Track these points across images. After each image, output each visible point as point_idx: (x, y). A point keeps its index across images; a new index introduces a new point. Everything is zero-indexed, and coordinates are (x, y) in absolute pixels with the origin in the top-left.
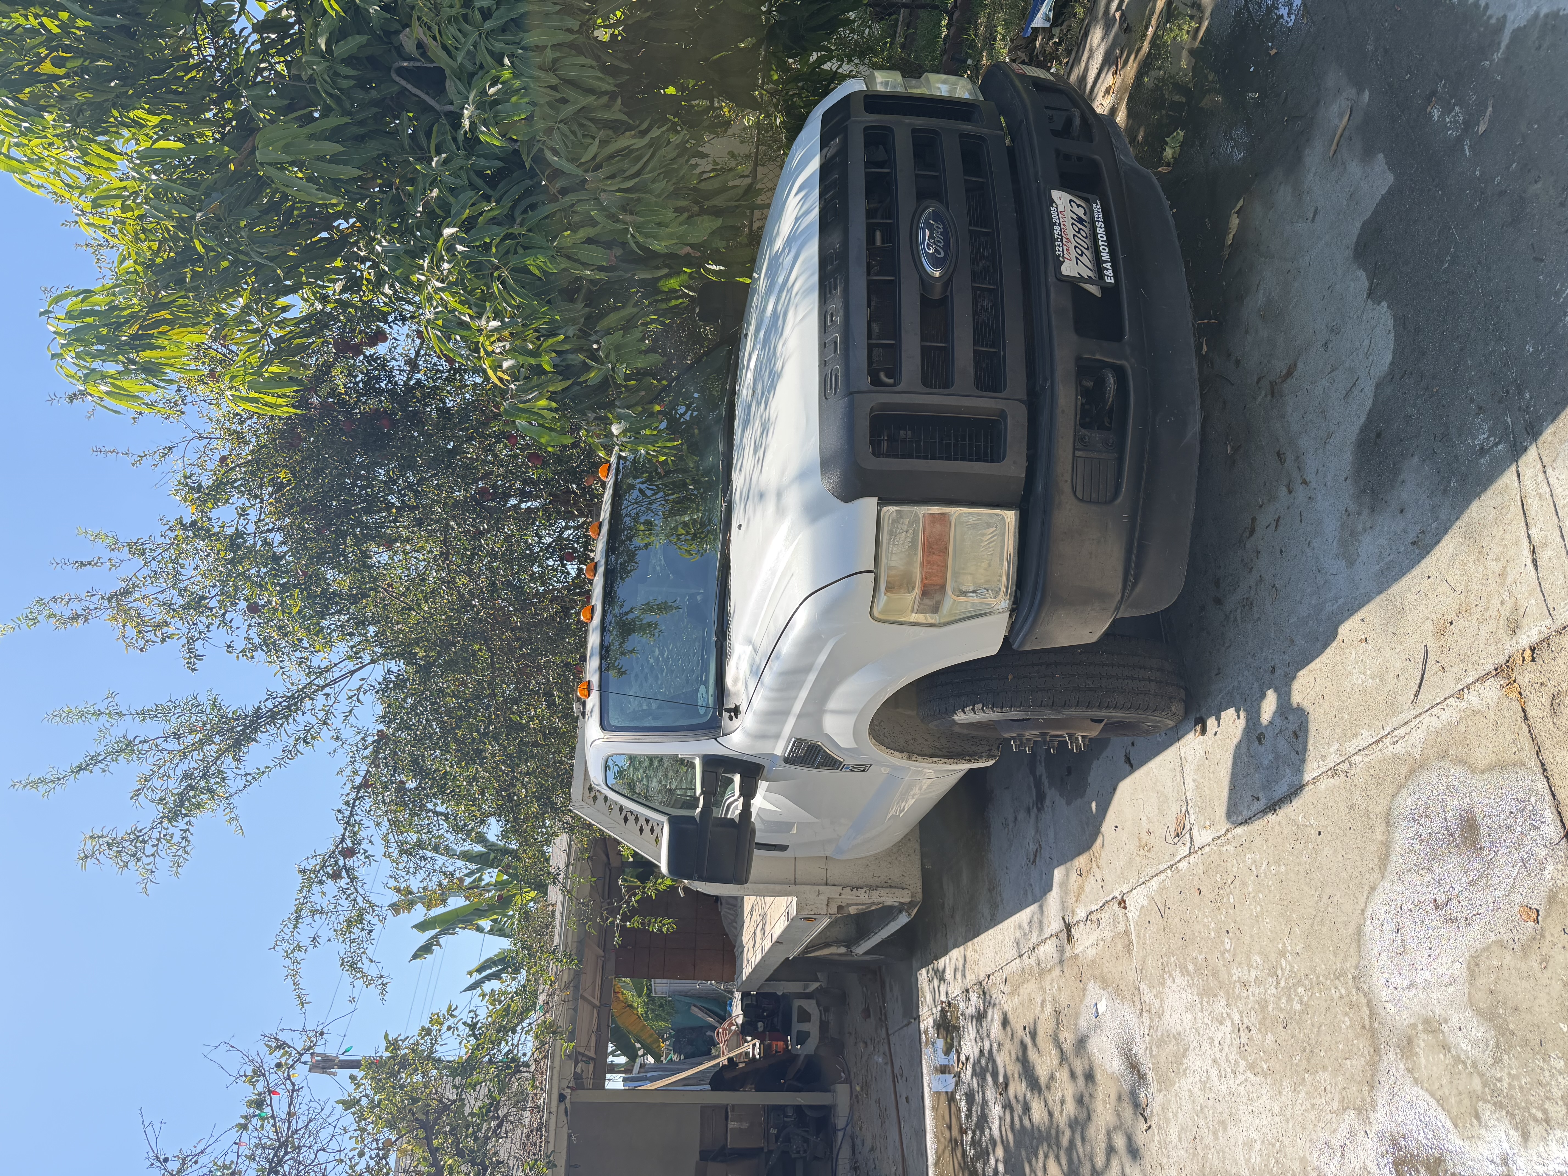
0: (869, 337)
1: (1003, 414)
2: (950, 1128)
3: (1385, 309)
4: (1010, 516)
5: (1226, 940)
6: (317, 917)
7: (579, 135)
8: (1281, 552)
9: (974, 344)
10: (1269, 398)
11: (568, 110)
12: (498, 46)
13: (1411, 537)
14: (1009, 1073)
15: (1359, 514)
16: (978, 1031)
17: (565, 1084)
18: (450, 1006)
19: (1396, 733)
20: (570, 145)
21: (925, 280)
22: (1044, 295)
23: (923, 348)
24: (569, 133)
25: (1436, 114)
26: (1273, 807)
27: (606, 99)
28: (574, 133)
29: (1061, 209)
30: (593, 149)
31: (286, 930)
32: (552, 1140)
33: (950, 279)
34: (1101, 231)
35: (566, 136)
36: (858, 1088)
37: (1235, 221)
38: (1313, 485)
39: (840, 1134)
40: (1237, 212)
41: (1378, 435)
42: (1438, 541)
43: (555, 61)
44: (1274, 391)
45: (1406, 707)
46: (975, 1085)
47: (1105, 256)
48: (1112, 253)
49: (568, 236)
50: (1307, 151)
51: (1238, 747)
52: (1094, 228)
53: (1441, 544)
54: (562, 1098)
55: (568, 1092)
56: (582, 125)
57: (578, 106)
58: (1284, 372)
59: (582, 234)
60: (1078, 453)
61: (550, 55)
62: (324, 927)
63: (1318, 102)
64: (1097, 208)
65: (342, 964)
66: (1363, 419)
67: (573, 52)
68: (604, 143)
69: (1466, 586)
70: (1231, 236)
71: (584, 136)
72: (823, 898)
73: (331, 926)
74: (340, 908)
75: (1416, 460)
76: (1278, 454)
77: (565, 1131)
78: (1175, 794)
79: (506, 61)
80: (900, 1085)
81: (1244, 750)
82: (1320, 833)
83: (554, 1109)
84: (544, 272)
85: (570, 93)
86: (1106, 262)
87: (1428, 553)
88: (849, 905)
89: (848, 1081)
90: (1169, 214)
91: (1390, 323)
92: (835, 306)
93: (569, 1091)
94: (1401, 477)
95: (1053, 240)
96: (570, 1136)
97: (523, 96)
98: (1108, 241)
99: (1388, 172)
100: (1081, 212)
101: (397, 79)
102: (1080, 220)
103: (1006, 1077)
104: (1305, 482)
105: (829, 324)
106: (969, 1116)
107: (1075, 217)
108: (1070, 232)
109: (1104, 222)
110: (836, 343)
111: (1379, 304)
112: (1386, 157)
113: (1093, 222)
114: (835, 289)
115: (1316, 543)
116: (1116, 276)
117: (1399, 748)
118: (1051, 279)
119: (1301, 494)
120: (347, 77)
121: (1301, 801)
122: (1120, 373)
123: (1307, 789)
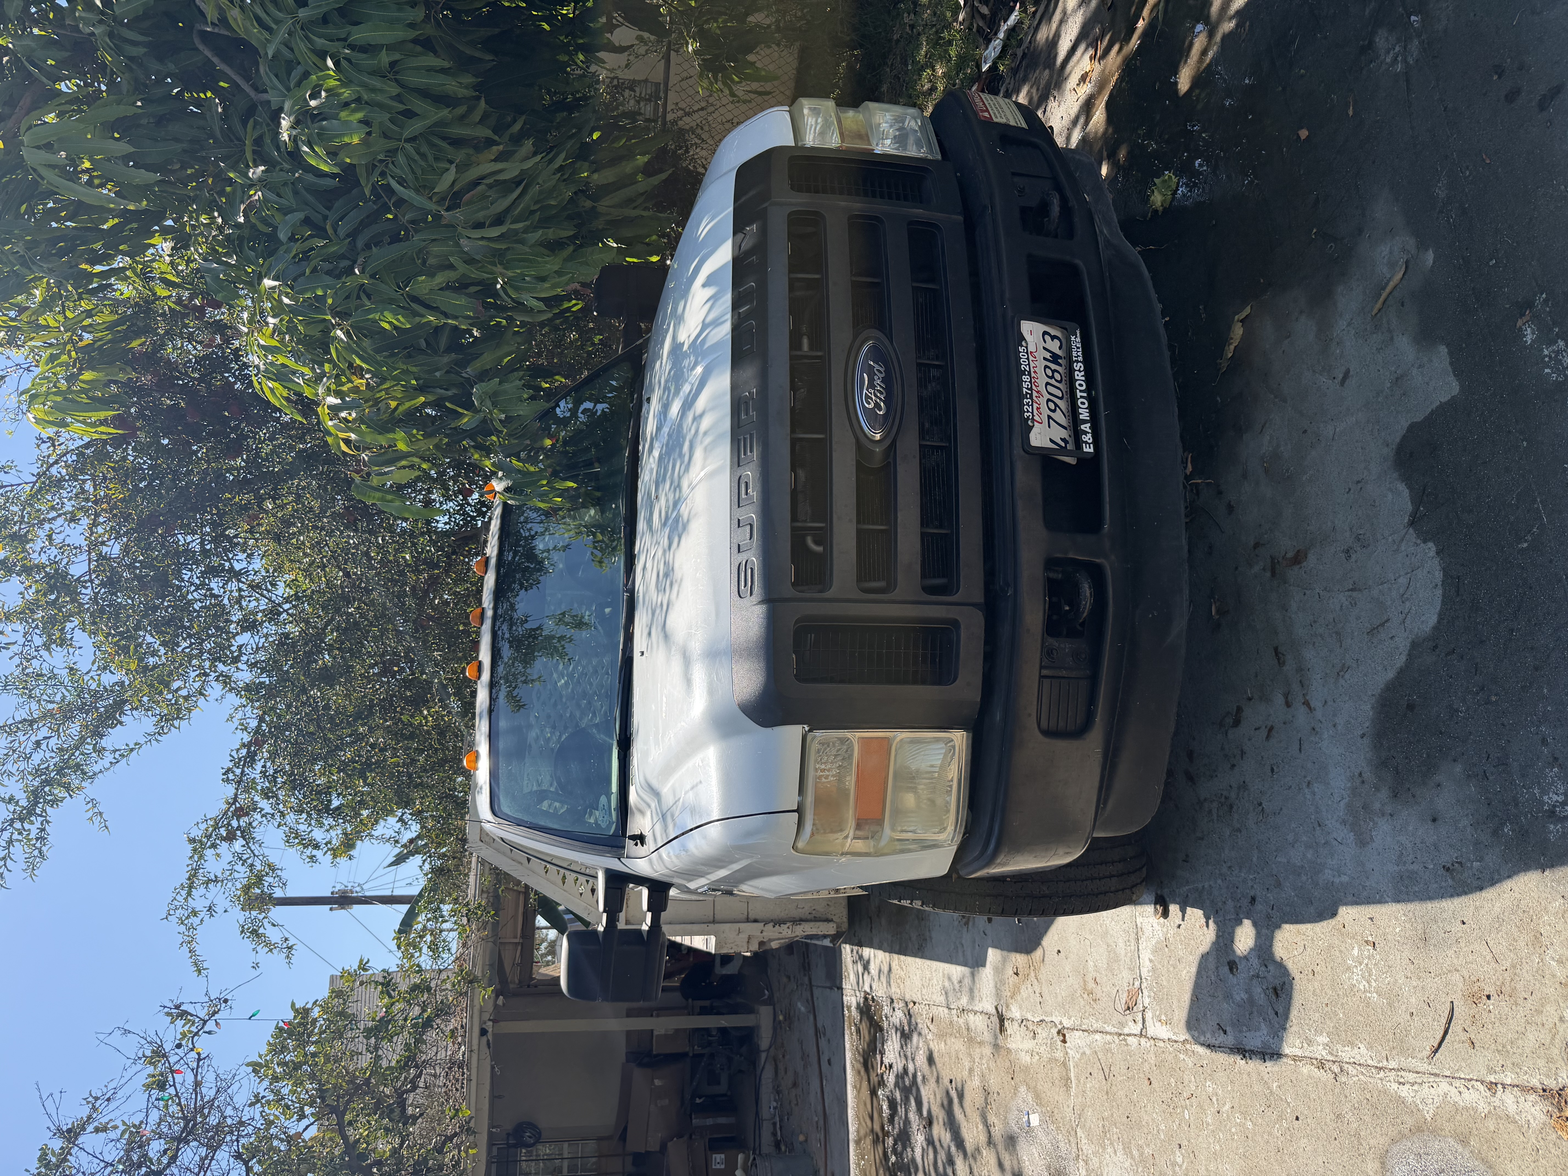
0: (794, 519)
1: (955, 623)
2: (872, 1118)
3: (1432, 553)
4: (959, 738)
5: (1178, 1154)
6: (211, 886)
7: (430, 158)
8: (1272, 770)
9: (922, 525)
10: (1268, 574)
11: (415, 127)
12: (320, 42)
13: (1445, 859)
14: (934, 1113)
15: (1378, 789)
16: (902, 1047)
17: (486, 1016)
18: (361, 960)
19: (1403, 1073)
20: (419, 172)
21: (861, 444)
22: (1007, 472)
23: (859, 532)
24: (417, 157)
25: (1529, 336)
26: (1244, 1052)
27: (461, 110)
28: (423, 156)
29: (1031, 348)
30: (451, 175)
31: (179, 897)
32: (474, 1077)
33: (893, 444)
34: (1079, 376)
35: (415, 161)
36: (781, 1018)
37: (1238, 331)
38: (1319, 714)
39: (763, 1056)
40: (1241, 321)
41: (1411, 707)
42: (1481, 889)
43: (393, 64)
44: (1274, 568)
45: (1420, 1056)
46: (898, 1097)
47: (1084, 414)
48: (1092, 409)
49: (423, 282)
50: (1340, 289)
51: (1204, 957)
52: (1071, 371)
53: (1484, 894)
54: (483, 1032)
55: (489, 1025)
56: (432, 145)
57: (428, 122)
58: (1290, 555)
59: (440, 279)
60: (1045, 672)
61: (385, 58)
62: (218, 895)
63: (1360, 231)
64: (1076, 341)
65: (242, 932)
66: (1391, 675)
67: (419, 48)
68: (462, 168)
69: (1514, 966)
70: (1232, 347)
71: (437, 159)
72: (744, 936)
73: (227, 894)
74: (236, 875)
75: (1458, 768)
76: (1276, 649)
77: (487, 1063)
78: (1128, 960)
79: (330, 63)
80: (823, 1042)
81: (1212, 965)
82: (1297, 1119)
83: (475, 1047)
84: (396, 328)
85: (418, 104)
86: (1085, 422)
87: (1466, 893)
88: (770, 940)
89: (770, 1002)
90: (1161, 322)
91: (1439, 575)
92: (750, 473)
93: (491, 1023)
94: (1437, 778)
95: (1022, 396)
96: (493, 1068)
97: (354, 111)
98: (1088, 390)
99: (1452, 378)
100: (1054, 346)
101: (201, 47)
102: (1055, 358)
103: (929, 1112)
104: (1307, 703)
105: (743, 496)
106: (891, 1120)
107: (1048, 355)
108: (1042, 380)
109: (1084, 362)
110: (751, 526)
111: (1425, 541)
112: (1450, 353)
113: (1070, 362)
114: (751, 451)
115: (1317, 787)
116: (1096, 442)
117: (1405, 1092)
118: (1018, 451)
119: (1301, 714)
120: (134, 43)
121: (1276, 1068)
122: (1096, 574)
123: (1285, 1060)
